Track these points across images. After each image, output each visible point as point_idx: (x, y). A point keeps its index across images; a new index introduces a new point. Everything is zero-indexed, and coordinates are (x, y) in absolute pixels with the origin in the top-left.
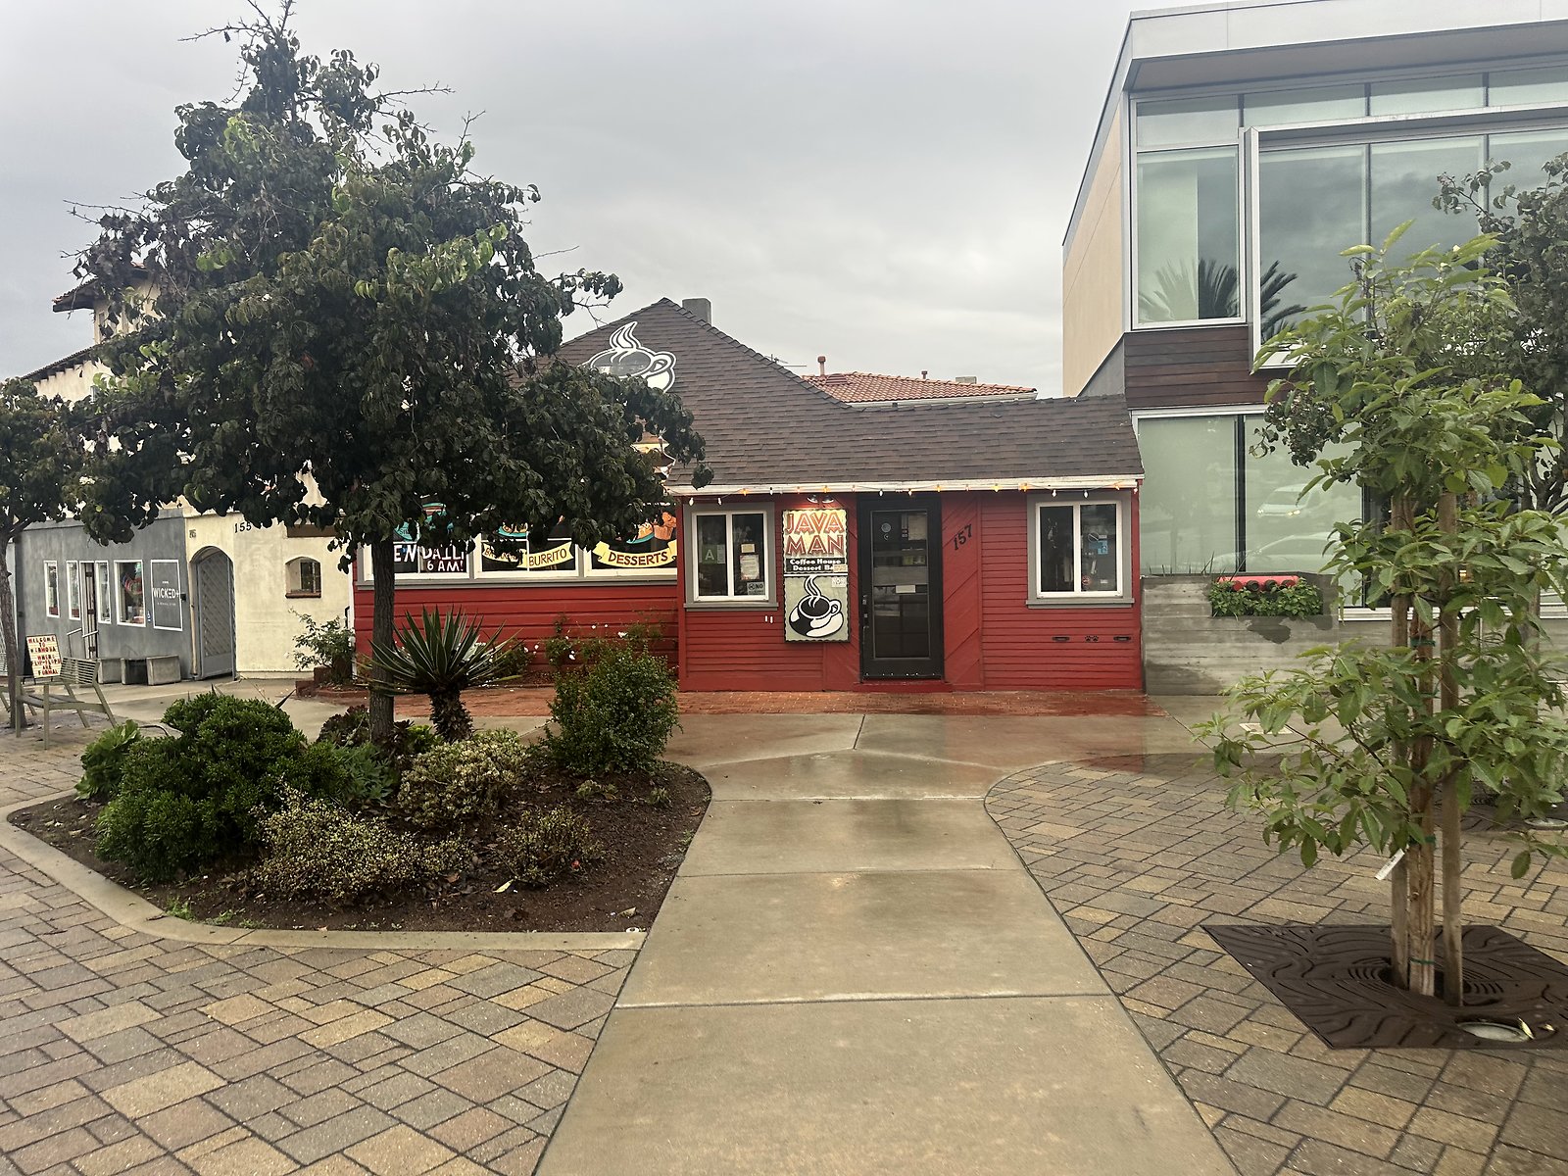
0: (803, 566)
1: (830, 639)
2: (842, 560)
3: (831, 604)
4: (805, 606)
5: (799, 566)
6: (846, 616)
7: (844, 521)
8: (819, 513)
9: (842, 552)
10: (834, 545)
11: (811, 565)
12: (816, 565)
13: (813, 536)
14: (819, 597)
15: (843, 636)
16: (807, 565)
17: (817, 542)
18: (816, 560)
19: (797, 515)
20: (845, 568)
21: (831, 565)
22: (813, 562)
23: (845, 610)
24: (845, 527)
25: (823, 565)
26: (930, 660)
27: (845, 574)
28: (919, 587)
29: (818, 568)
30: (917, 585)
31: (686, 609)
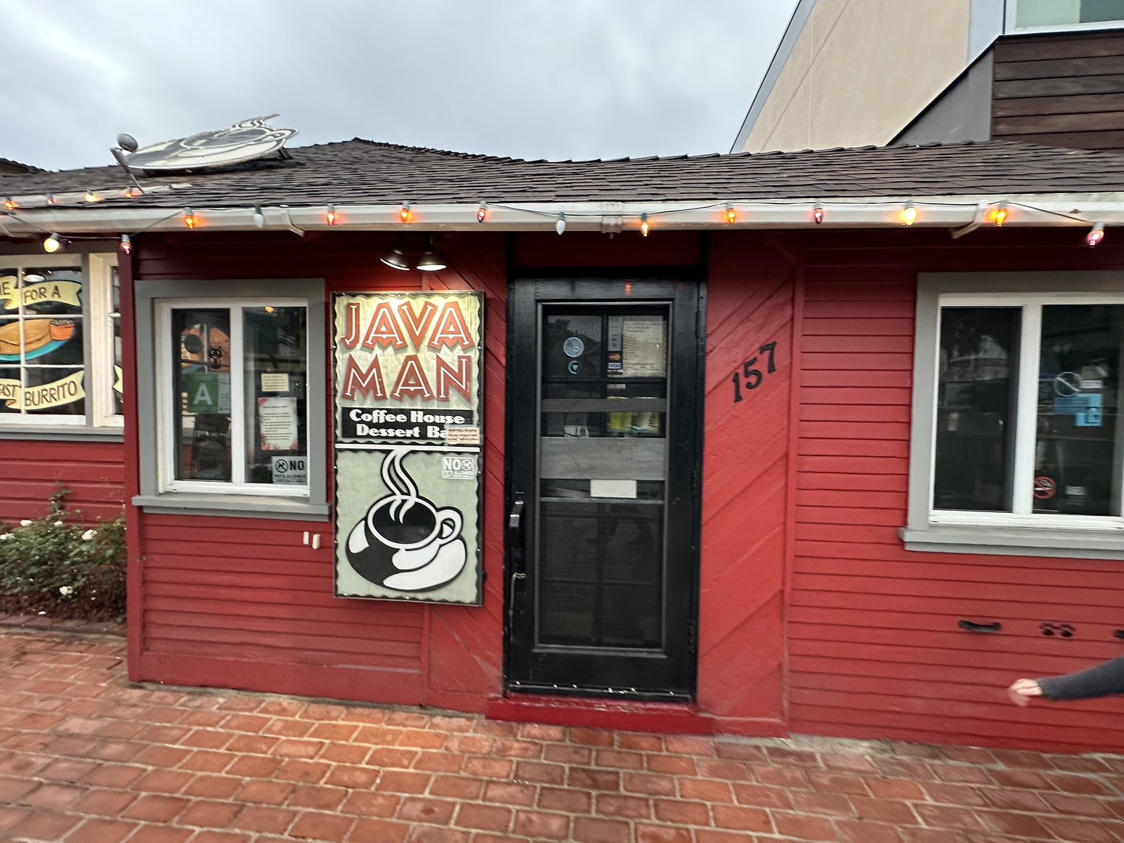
0: (378, 426)
1: (436, 596)
2: (467, 416)
3: (440, 517)
4: (382, 519)
5: (371, 425)
6: (473, 546)
7: (473, 323)
8: (418, 304)
9: (466, 396)
10: (450, 379)
11: (396, 425)
12: (408, 425)
13: (402, 357)
14: (412, 500)
15: (466, 592)
16: (387, 425)
17: (411, 372)
18: (407, 412)
19: (368, 307)
20: (473, 435)
21: (441, 426)
22: (401, 418)
23: (471, 533)
24: (476, 338)
25: (423, 426)
26: (664, 657)
27: (477, 450)
28: (644, 488)
29: (416, 432)
30: (639, 482)
31: (140, 508)
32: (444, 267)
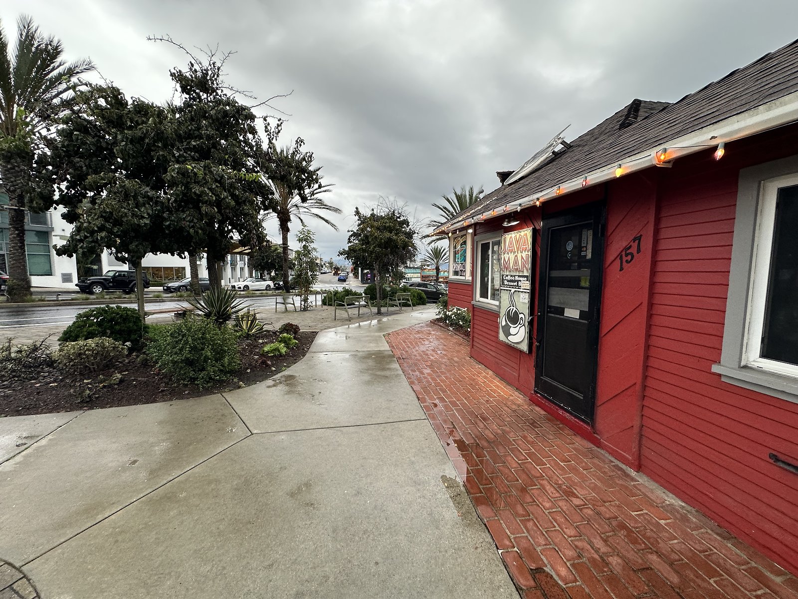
1: (519, 346)
2: (528, 278)
3: (520, 316)
4: (508, 315)
5: (507, 281)
6: (527, 330)
7: (530, 240)
8: (518, 236)
9: (528, 270)
10: (524, 264)
11: (512, 281)
12: (514, 281)
13: (514, 256)
14: (515, 309)
15: (525, 347)
16: (510, 281)
17: (516, 261)
18: (515, 276)
19: (508, 238)
20: (529, 285)
21: (521, 282)
22: (513, 278)
23: (527, 323)
25: (518, 282)
26: (582, 398)
27: (528, 291)
28: (582, 313)
29: (516, 284)
30: (580, 311)
31: (473, 305)
32: (519, 222)
